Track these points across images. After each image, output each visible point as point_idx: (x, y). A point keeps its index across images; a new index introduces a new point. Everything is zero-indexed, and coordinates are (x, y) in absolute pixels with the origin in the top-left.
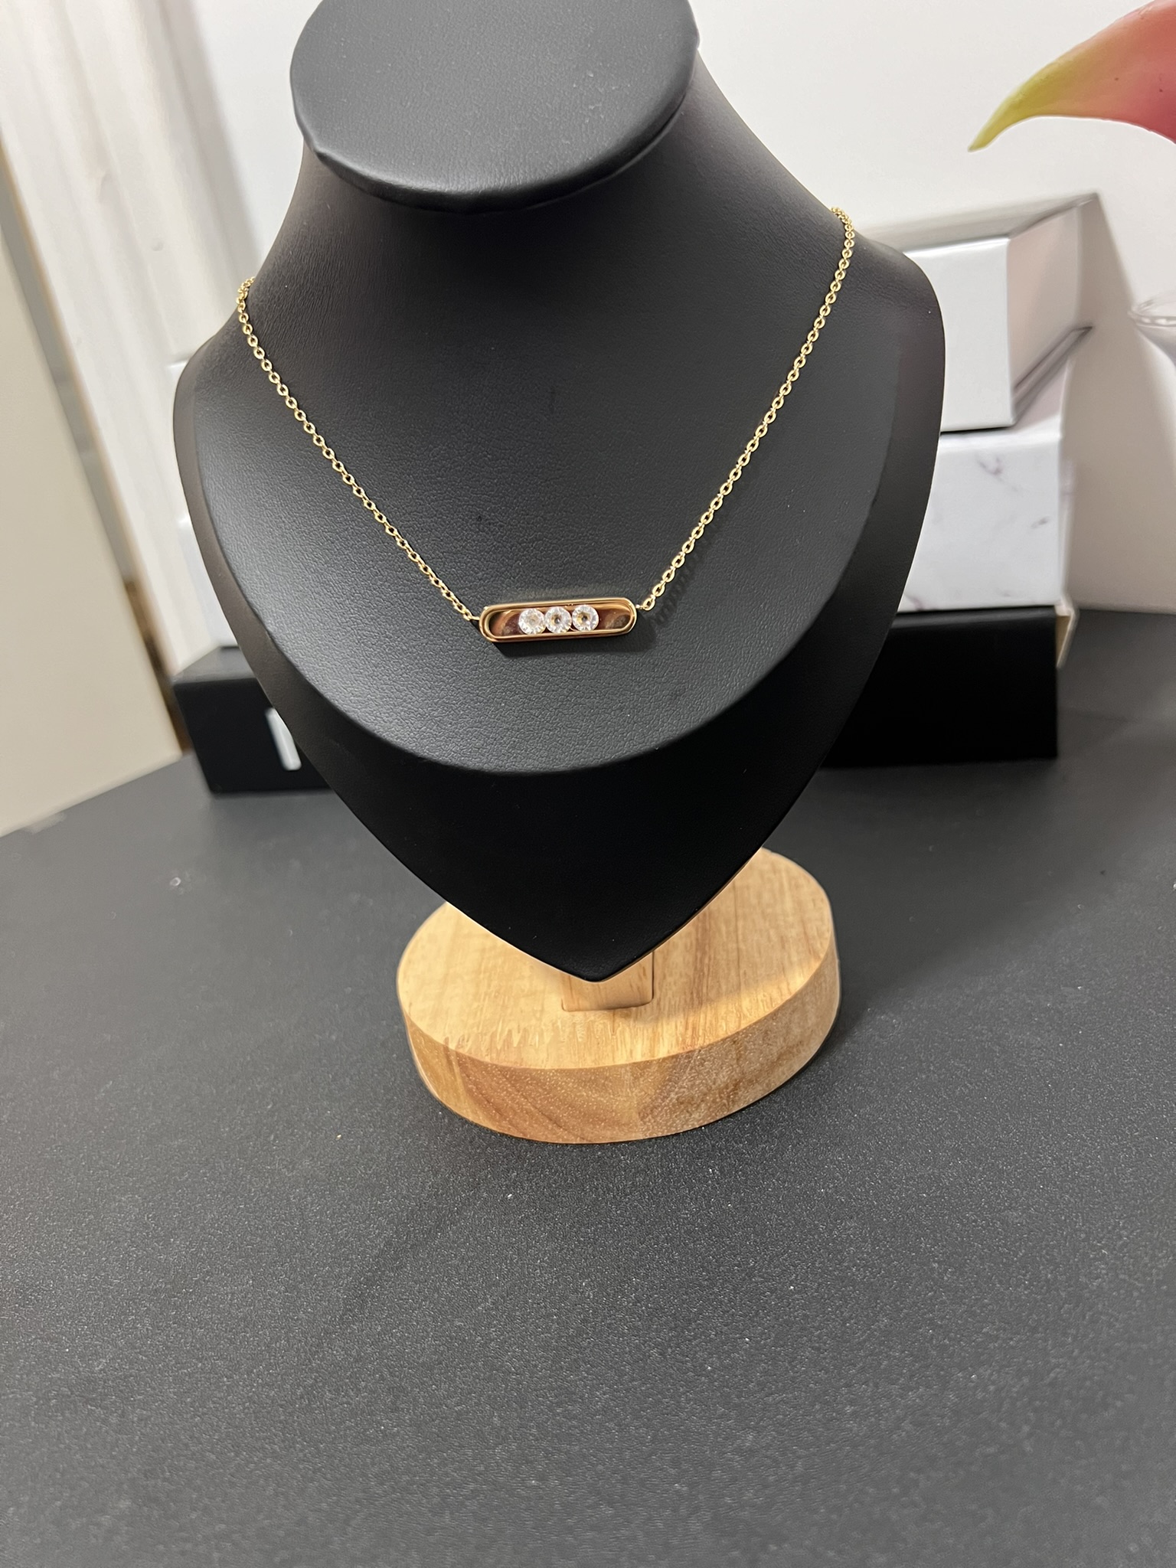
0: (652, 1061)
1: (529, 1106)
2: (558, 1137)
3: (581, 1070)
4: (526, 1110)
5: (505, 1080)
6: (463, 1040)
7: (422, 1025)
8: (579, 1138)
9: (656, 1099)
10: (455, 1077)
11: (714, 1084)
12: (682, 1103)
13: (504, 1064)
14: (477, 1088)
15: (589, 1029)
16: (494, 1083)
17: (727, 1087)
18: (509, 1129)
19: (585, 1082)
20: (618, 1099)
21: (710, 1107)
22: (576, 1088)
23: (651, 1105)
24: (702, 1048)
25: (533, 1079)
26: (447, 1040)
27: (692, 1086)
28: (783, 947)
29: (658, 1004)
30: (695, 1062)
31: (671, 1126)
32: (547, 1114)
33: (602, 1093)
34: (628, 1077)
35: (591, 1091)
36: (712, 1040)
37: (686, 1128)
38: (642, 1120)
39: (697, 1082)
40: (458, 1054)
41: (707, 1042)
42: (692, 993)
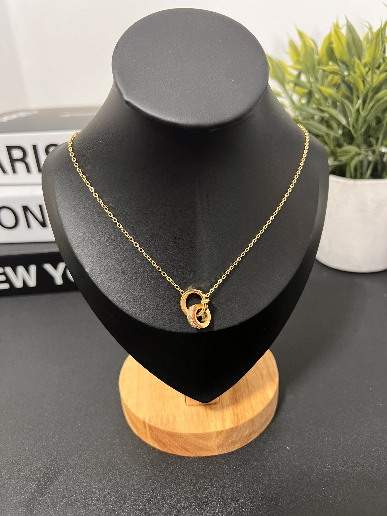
0: (224, 430)
1: (177, 444)
2: (186, 455)
3: (198, 434)
4: (175, 446)
5: (168, 435)
6: (151, 418)
7: (133, 410)
8: (194, 455)
9: (224, 442)
10: (147, 431)
11: (244, 435)
12: (232, 442)
13: (168, 430)
14: (156, 436)
15: (198, 415)
16: (163, 436)
17: (248, 435)
18: (167, 450)
19: (199, 437)
20: (210, 442)
21: (241, 443)
22: (195, 439)
23: (222, 444)
24: (241, 424)
25: (179, 436)
26: (144, 418)
27: (237, 437)
28: (262, 378)
29: (222, 404)
30: (238, 429)
31: (228, 450)
32: (183, 447)
33: (205, 441)
34: (215, 436)
35: (201, 440)
36: (244, 421)
37: (233, 450)
38: (218, 448)
39: (238, 435)
40: (149, 424)
41: (243, 422)
42: (233, 399)
